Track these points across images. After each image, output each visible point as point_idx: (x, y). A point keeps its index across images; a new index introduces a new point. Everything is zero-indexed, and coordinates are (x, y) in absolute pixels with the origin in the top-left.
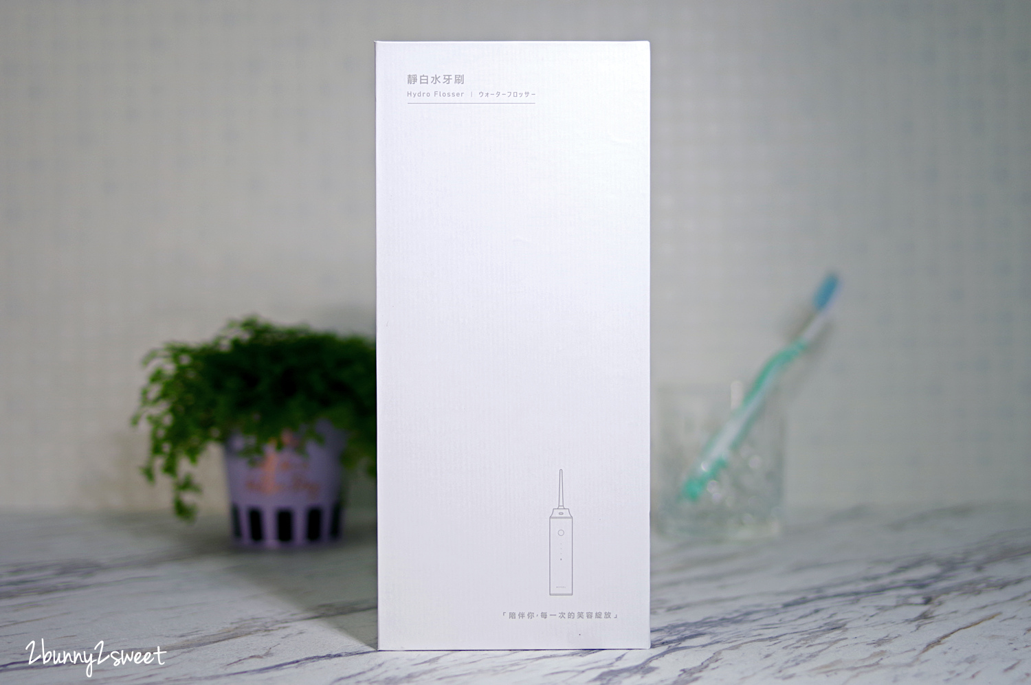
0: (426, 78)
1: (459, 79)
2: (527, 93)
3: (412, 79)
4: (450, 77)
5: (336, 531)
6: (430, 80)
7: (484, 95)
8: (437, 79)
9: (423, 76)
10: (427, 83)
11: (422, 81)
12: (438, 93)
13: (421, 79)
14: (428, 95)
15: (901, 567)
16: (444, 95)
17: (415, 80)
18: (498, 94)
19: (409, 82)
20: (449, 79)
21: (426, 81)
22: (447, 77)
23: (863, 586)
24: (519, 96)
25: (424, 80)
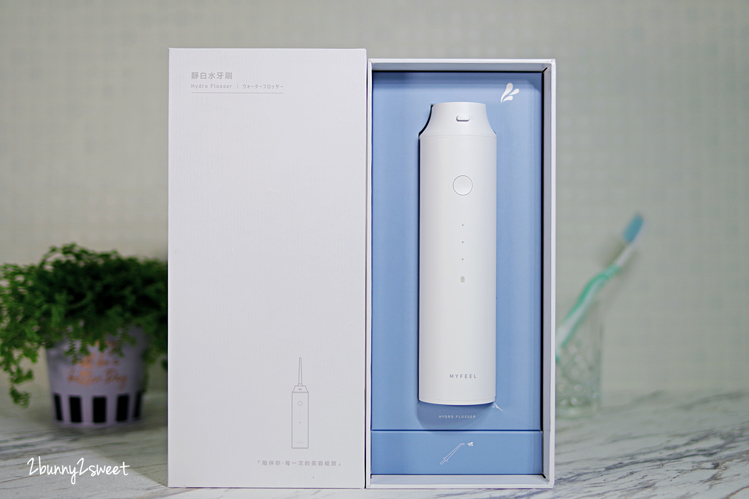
0: (205, 75)
1: (229, 76)
2: (277, 86)
3: (195, 75)
4: (222, 74)
5: (137, 414)
6: (208, 76)
7: (247, 87)
8: (212, 75)
9: (203, 73)
10: (206, 78)
11: (202, 77)
12: (214, 85)
13: (201, 76)
14: (206, 87)
15: (693, 440)
16: (218, 87)
17: (197, 76)
18: (257, 86)
19: (193, 77)
20: (221, 76)
21: (205, 77)
22: (220, 74)
23: (665, 454)
24: (271, 87)
25: (204, 76)
